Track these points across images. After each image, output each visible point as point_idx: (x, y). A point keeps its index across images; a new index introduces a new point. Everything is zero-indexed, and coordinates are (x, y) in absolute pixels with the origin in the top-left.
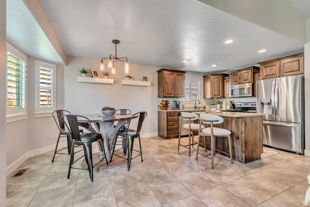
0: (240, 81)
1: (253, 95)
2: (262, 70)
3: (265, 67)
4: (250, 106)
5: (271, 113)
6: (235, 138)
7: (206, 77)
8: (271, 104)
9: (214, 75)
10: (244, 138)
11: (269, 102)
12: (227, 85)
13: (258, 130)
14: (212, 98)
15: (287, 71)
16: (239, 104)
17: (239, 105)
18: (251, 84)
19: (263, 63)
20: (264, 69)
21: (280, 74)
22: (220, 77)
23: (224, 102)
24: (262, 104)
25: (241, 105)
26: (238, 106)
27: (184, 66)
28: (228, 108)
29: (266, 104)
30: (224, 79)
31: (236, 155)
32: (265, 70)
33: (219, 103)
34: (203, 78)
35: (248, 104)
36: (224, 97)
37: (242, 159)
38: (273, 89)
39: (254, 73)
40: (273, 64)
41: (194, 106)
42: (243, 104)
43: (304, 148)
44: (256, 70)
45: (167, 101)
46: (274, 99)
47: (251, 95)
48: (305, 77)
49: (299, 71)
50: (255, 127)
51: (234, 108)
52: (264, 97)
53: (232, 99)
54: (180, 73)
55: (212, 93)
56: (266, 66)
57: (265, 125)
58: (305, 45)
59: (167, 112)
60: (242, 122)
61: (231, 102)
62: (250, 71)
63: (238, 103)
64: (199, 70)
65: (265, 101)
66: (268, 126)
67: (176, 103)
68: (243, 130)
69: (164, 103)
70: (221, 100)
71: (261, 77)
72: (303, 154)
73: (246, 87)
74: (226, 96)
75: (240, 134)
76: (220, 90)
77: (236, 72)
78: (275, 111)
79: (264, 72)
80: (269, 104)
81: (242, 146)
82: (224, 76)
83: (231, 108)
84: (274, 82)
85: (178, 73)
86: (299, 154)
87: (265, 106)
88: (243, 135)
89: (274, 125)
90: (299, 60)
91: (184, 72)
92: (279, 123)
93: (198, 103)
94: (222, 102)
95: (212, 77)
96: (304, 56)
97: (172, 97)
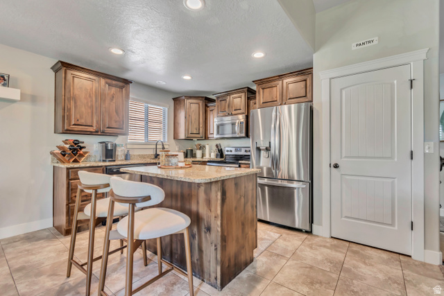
0: (229, 110)
1: (247, 135)
2: (259, 93)
3: (263, 89)
4: (243, 153)
5: (270, 166)
6: (203, 230)
7: (178, 100)
8: (270, 150)
9: (190, 97)
10: (219, 229)
11: (268, 146)
12: (212, 117)
13: (249, 204)
14: (188, 139)
15: (292, 96)
16: (229, 149)
17: (228, 151)
18: (244, 115)
19: (260, 82)
20: (261, 91)
21: (282, 100)
22: (201, 103)
23: (207, 146)
24: (259, 149)
25: (231, 151)
26: (227, 153)
27: (126, 70)
28: (213, 156)
29: (263, 150)
30: (206, 106)
31: (205, 270)
32: (263, 92)
33: (200, 149)
34: (173, 102)
35: (240, 151)
36: (206, 138)
37: (216, 278)
38: (273, 126)
39: (248, 98)
40: (273, 84)
41: (152, 152)
42: (233, 149)
43: (312, 222)
44: (251, 94)
45: (76, 142)
46: (275, 142)
47: (244, 135)
48: (314, 106)
49: (306, 97)
50: (243, 199)
51: (222, 156)
52: (262, 139)
53: (218, 142)
54: (114, 82)
55: (187, 130)
56: (264, 86)
57: (262, 186)
58: (314, 55)
59: (68, 169)
60: (217, 193)
61: (217, 146)
62: (243, 95)
63: (227, 149)
64: (162, 83)
65: (263, 145)
66: (266, 188)
67: (106, 147)
68: (219, 212)
69: (68, 146)
70: (202, 143)
71: (257, 105)
72: (311, 232)
73: (237, 121)
74: (210, 136)
75: (213, 219)
76: (201, 126)
77: (224, 96)
78: (276, 162)
79: (261, 97)
80: (268, 149)
81: (216, 249)
82: (208, 101)
83: (217, 156)
84: (274, 114)
85: (109, 81)
86: (307, 232)
87: (263, 153)
88: (219, 223)
89: (274, 186)
90: (305, 80)
91: (127, 82)
92: (279, 183)
93: (161, 147)
94: (204, 147)
95: (188, 102)
96: (312, 74)
97: (91, 133)
